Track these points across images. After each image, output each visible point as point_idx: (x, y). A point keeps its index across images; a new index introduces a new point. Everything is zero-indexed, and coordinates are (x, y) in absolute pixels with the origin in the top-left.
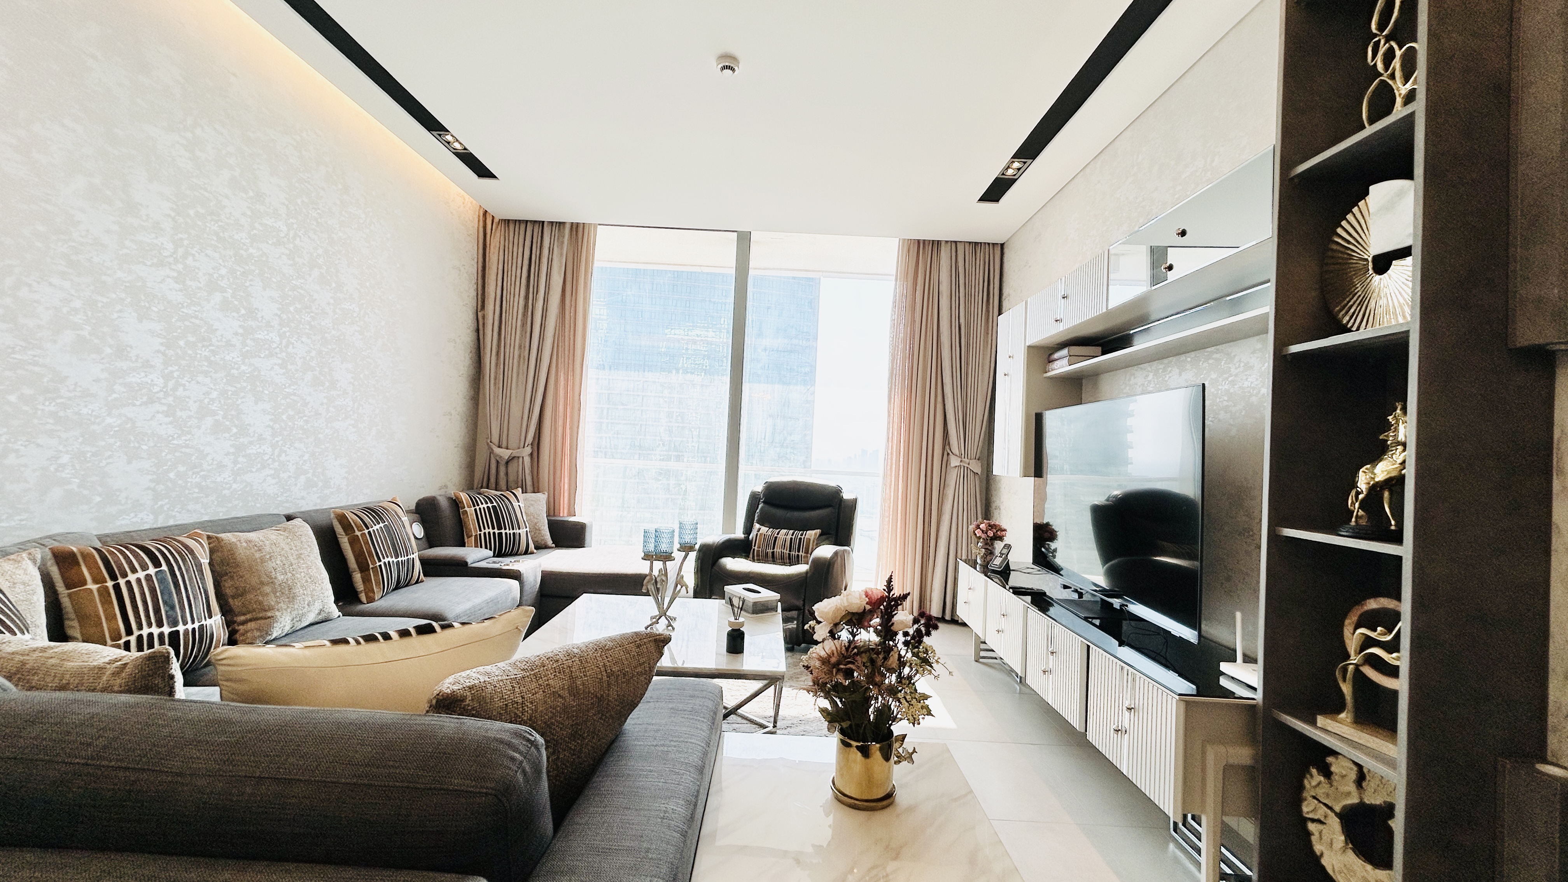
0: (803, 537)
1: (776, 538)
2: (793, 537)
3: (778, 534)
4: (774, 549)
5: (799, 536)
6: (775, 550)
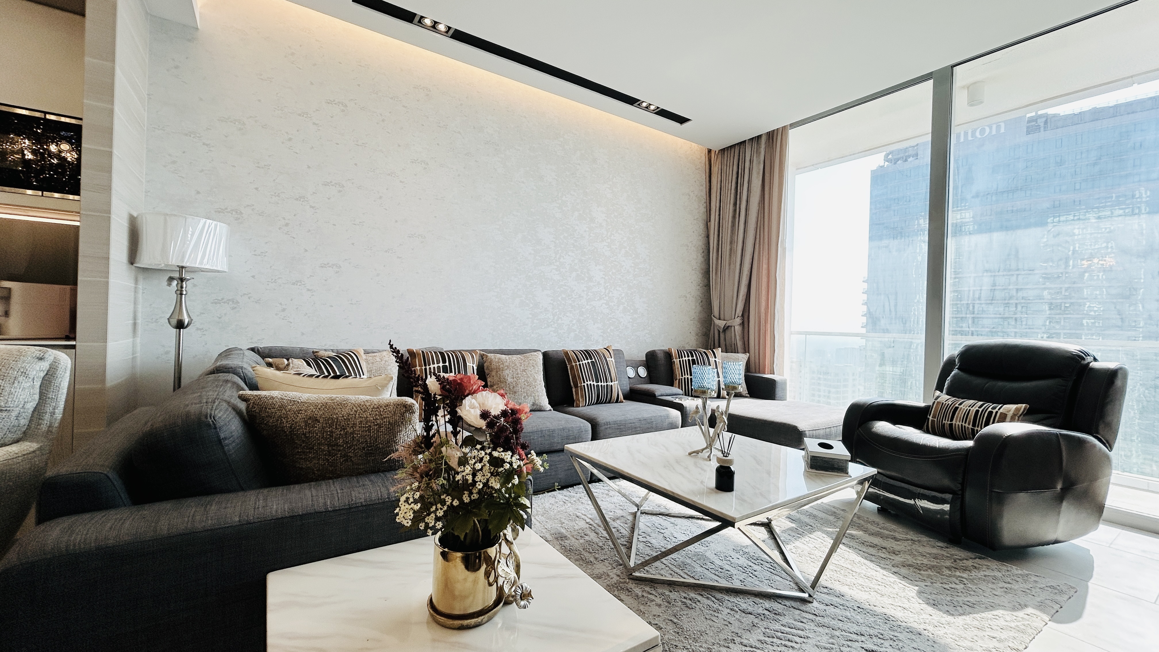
0: (994, 411)
1: (957, 408)
2: (981, 410)
3: (960, 404)
4: (952, 420)
5: (990, 409)
6: (954, 422)
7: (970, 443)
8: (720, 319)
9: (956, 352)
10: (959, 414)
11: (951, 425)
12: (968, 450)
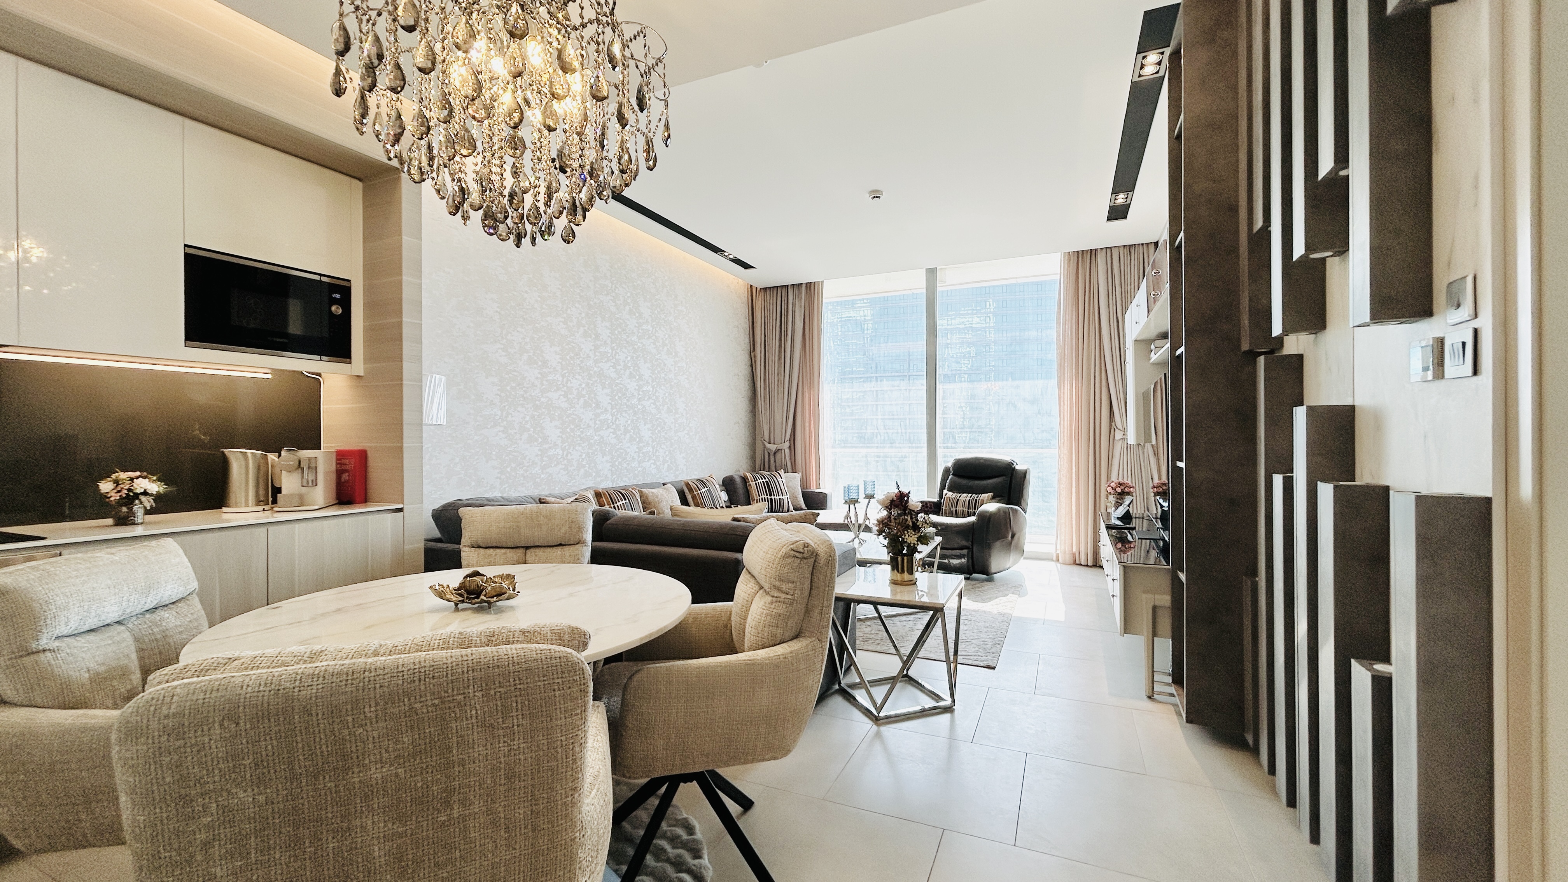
0: (978, 499)
1: (959, 499)
2: (973, 498)
3: (961, 497)
4: (955, 506)
5: (976, 498)
6: (957, 508)
7: (973, 519)
8: (769, 443)
9: (950, 464)
10: (960, 503)
11: (956, 511)
12: (973, 523)
